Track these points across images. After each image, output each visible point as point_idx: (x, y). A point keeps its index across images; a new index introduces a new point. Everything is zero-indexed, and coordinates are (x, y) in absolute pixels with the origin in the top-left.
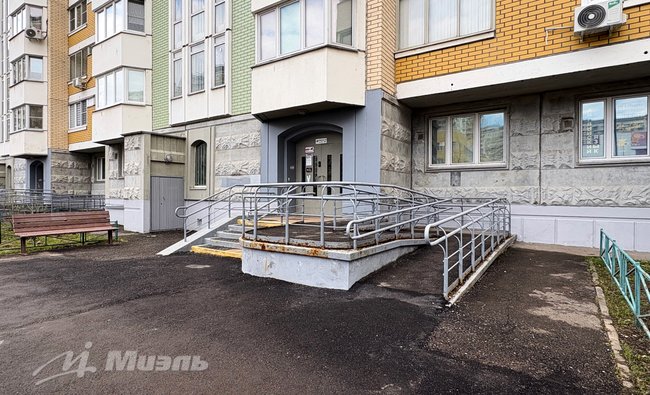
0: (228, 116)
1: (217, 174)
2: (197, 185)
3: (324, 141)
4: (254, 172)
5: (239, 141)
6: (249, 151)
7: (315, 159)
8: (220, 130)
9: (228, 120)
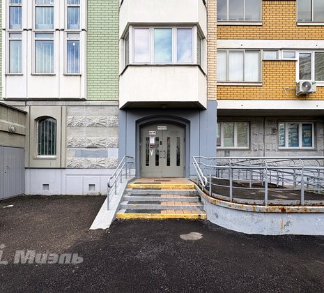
0: (84, 100)
1: (70, 146)
2: (39, 155)
3: (164, 128)
4: (112, 146)
5: (96, 121)
6: (106, 130)
7: (157, 139)
8: (72, 110)
9: (84, 103)
